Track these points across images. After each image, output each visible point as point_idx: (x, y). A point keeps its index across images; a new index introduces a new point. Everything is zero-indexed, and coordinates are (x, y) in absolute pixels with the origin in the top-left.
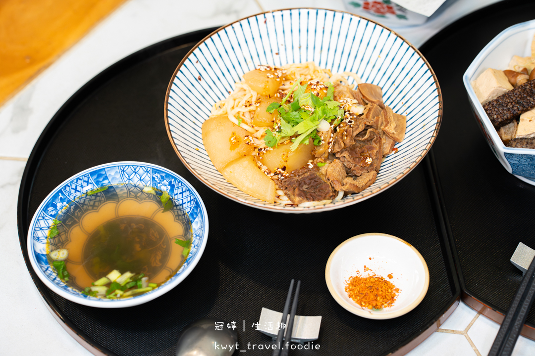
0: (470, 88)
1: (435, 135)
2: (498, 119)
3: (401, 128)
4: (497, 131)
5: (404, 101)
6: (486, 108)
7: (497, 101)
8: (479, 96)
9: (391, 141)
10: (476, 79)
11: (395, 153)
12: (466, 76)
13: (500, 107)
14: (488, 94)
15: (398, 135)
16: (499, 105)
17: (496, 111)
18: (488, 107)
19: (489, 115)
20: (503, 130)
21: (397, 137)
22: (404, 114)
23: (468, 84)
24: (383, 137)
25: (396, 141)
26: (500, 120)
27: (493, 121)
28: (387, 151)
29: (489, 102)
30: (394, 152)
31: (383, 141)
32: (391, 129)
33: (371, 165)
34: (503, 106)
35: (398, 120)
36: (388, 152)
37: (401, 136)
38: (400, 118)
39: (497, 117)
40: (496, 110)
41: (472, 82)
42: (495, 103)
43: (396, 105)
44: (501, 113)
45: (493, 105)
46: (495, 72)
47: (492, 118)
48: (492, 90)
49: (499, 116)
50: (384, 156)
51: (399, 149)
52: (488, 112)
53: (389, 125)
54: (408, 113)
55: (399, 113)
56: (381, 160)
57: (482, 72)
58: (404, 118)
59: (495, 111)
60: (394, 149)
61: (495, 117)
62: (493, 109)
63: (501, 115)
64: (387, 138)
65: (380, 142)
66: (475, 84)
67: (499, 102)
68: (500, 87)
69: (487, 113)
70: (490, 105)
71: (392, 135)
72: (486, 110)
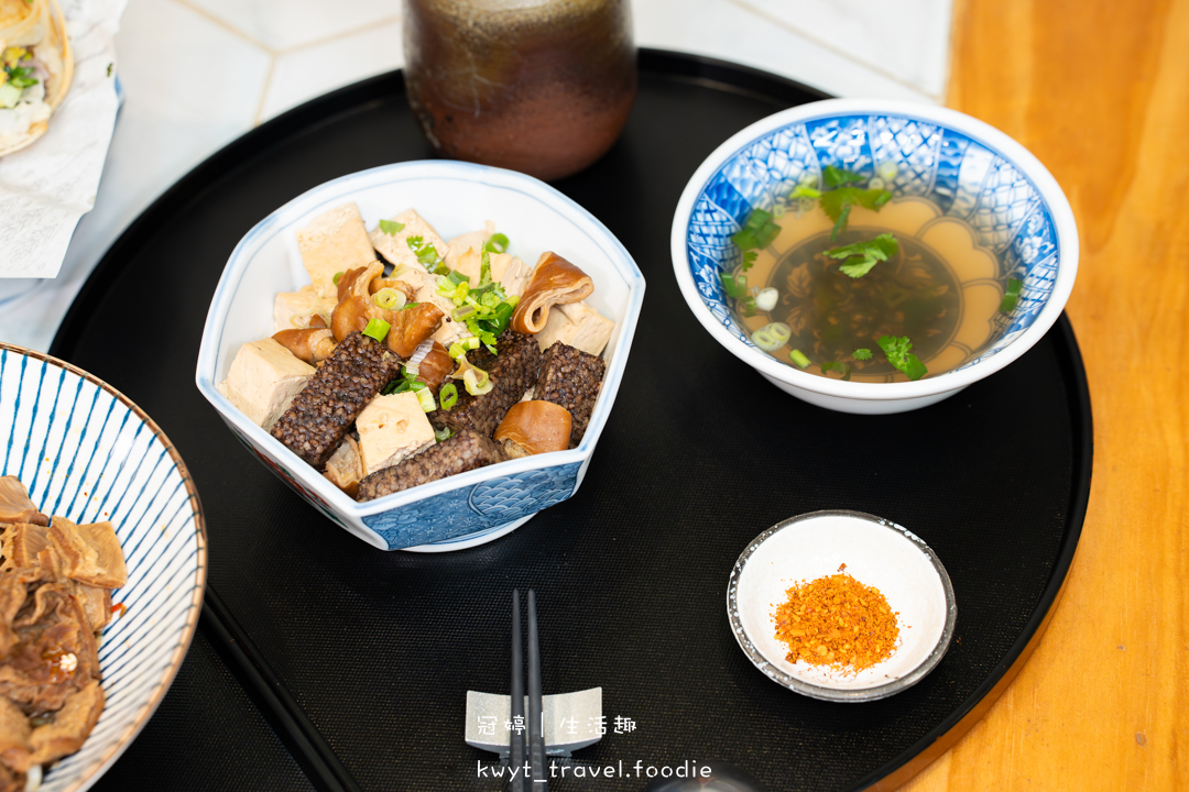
0: (224, 405)
1: (202, 543)
2: (314, 448)
3: (111, 556)
4: (322, 473)
5: (87, 487)
6: (279, 434)
7: (295, 410)
8: (250, 412)
9: (101, 594)
10: (225, 377)
11: (122, 615)
12: (202, 380)
13: (307, 422)
14: (268, 401)
15: (111, 572)
16: (303, 417)
17: (304, 433)
18: (283, 429)
19: (293, 447)
20: (331, 466)
21: (110, 578)
22: (102, 519)
23: (215, 396)
24: (76, 593)
25: (110, 589)
26: (319, 449)
27: (306, 457)
28: (98, 619)
29: (280, 420)
30: (116, 615)
31: (82, 601)
32: (89, 566)
33: (79, 669)
34: (311, 416)
35: (95, 538)
36: (102, 620)
37: (117, 572)
38: (96, 532)
39: (312, 446)
40: (302, 430)
41: (220, 386)
42: (293, 417)
43: (72, 504)
44: (315, 434)
45: (290, 423)
46: (259, 346)
47: (301, 452)
48: (272, 389)
49: (314, 442)
50: (96, 634)
51: (127, 604)
52: (288, 441)
53: (81, 560)
54: (109, 514)
55: (86, 521)
56: (93, 645)
57: (231, 357)
58: (105, 528)
59: (300, 434)
60: (113, 609)
61: (307, 446)
62: (296, 432)
63: (317, 438)
64: (86, 589)
65: (75, 607)
66: (229, 388)
67: (299, 411)
68: (286, 378)
69: (286, 445)
70: (286, 426)
71: (98, 579)
72: (282, 440)
